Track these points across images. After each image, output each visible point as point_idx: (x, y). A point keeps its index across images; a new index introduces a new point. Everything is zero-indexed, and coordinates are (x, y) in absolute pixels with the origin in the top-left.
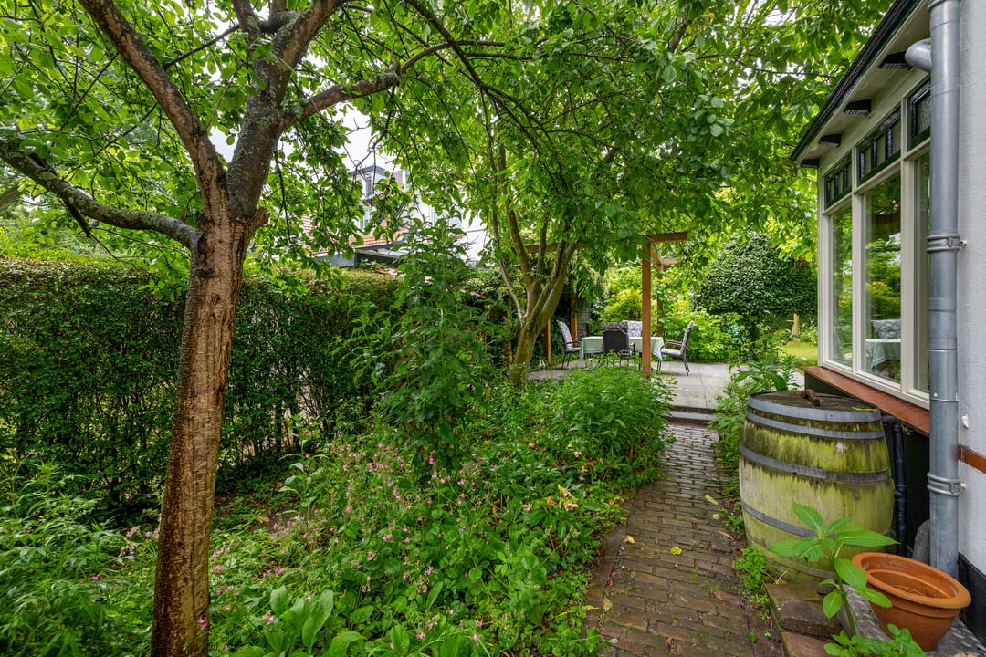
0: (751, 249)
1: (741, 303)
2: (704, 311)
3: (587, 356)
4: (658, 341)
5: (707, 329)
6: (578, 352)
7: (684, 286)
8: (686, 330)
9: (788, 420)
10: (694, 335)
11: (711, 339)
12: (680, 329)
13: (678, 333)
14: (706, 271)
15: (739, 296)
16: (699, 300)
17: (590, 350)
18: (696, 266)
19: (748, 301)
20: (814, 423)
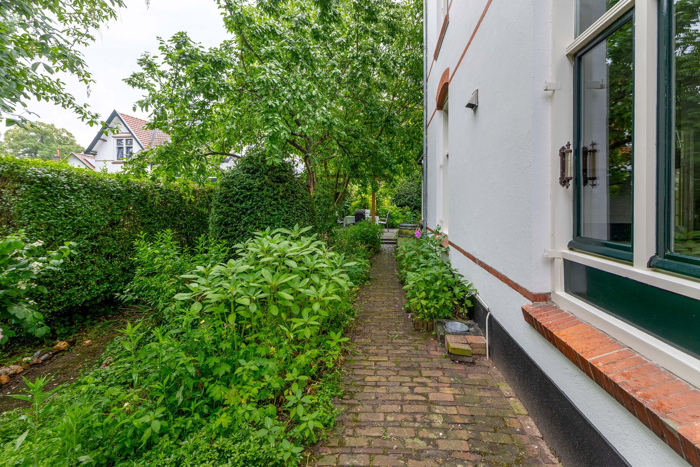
0: (413, 179)
1: (410, 202)
2: (395, 206)
3: (348, 225)
4: (377, 218)
5: (396, 213)
6: (342, 223)
7: (387, 195)
8: (388, 214)
9: (406, 226)
10: (391, 216)
11: (398, 218)
12: (386, 213)
13: (385, 215)
14: (395, 190)
15: (409, 200)
16: (393, 200)
17: (348, 222)
18: (392, 188)
19: (412, 202)
20: (410, 227)
